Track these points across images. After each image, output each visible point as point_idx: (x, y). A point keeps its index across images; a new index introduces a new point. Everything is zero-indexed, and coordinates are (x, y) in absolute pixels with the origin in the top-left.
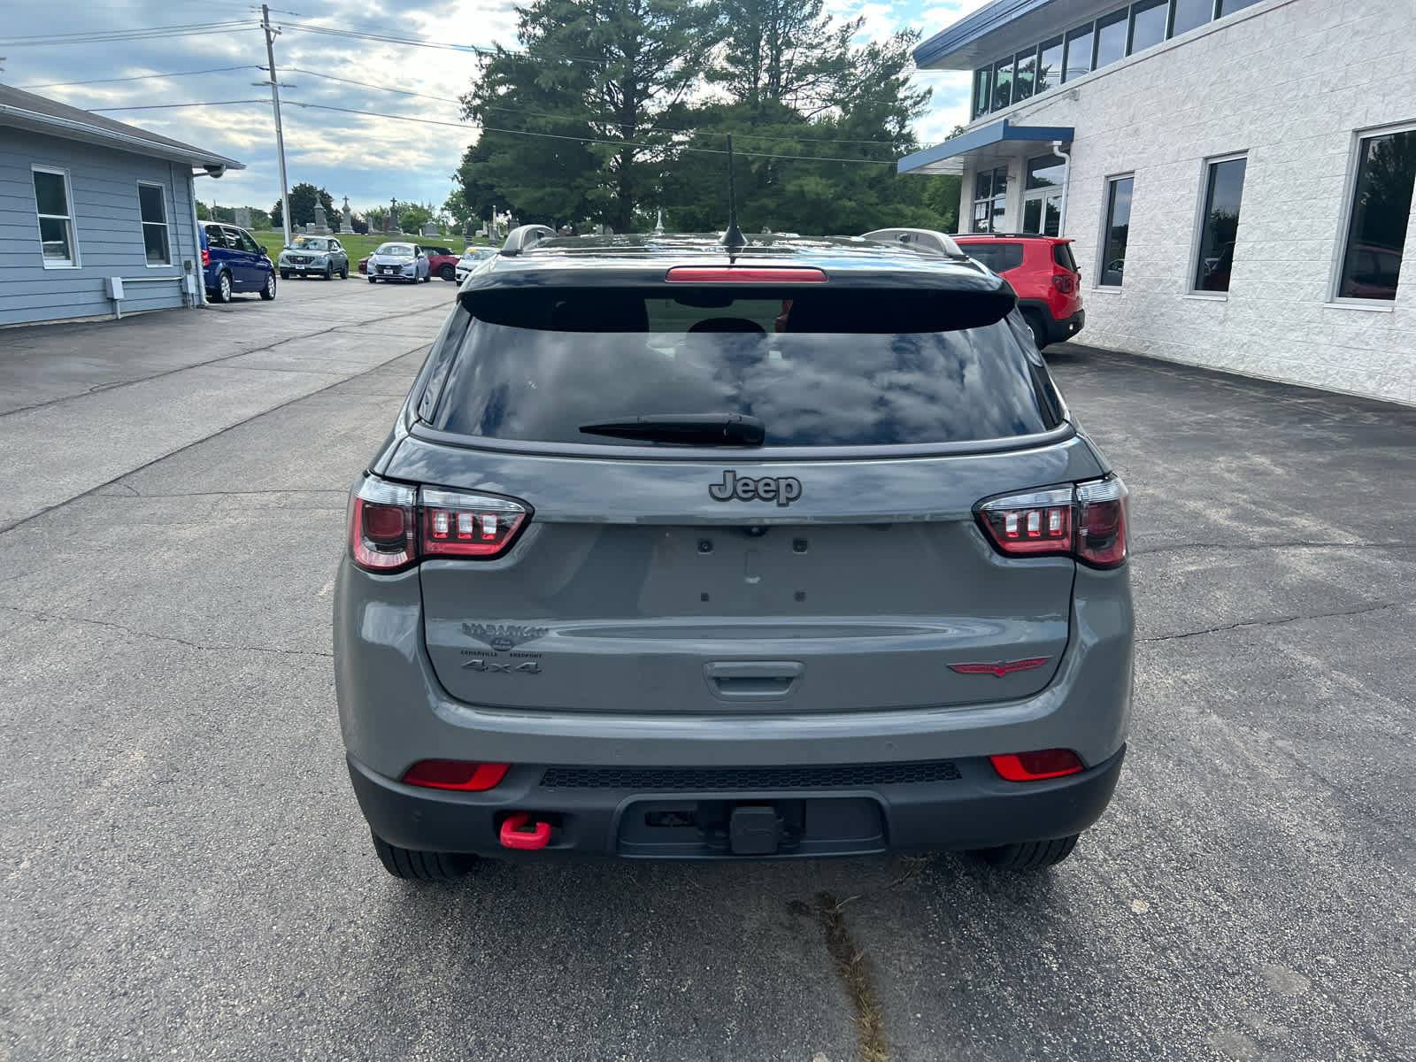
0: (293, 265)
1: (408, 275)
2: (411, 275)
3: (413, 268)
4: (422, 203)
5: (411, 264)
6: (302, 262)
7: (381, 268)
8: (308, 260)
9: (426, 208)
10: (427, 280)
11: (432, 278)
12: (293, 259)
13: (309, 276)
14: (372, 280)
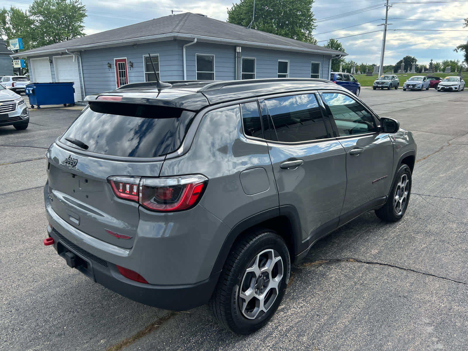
0: (377, 85)
1: (418, 88)
2: (419, 88)
3: (421, 85)
4: (455, 60)
5: (420, 84)
6: (381, 84)
7: (408, 85)
8: (383, 83)
9: (456, 61)
10: (427, 89)
11: (430, 89)
12: (378, 83)
13: (384, 89)
14: (405, 90)
